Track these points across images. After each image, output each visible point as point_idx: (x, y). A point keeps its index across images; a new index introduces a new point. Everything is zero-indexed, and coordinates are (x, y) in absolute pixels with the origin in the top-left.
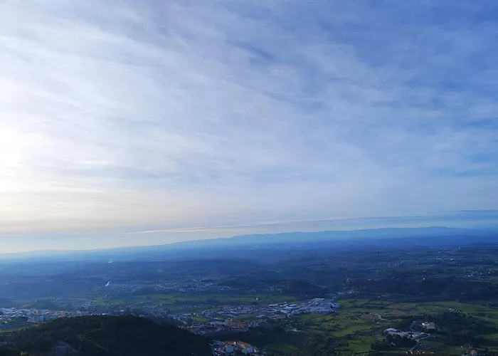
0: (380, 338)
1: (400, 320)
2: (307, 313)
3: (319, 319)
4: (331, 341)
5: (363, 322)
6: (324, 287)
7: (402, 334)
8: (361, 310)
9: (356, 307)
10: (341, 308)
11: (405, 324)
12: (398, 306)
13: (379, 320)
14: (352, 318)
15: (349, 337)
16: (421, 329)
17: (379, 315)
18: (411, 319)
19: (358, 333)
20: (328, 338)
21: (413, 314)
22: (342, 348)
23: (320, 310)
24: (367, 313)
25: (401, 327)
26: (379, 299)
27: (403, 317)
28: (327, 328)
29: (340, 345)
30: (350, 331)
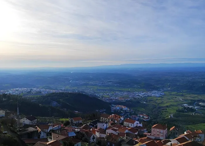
0: (181, 108)
1: (190, 101)
2: (150, 96)
3: (155, 99)
4: (160, 108)
5: (174, 101)
6: (158, 86)
7: (190, 107)
8: (173, 96)
9: (171, 95)
10: (165, 95)
11: (192, 103)
12: (190, 95)
13: (181, 101)
14: (169, 99)
15: (167, 106)
16: (199, 105)
17: (181, 99)
18: (195, 101)
19: (171, 105)
20: (158, 106)
21: (196, 99)
22: (164, 111)
23: (156, 96)
24: (176, 98)
25: (190, 104)
26: (181, 92)
27: (191, 100)
28: (158, 103)
29: (163, 110)
30: (168, 104)
